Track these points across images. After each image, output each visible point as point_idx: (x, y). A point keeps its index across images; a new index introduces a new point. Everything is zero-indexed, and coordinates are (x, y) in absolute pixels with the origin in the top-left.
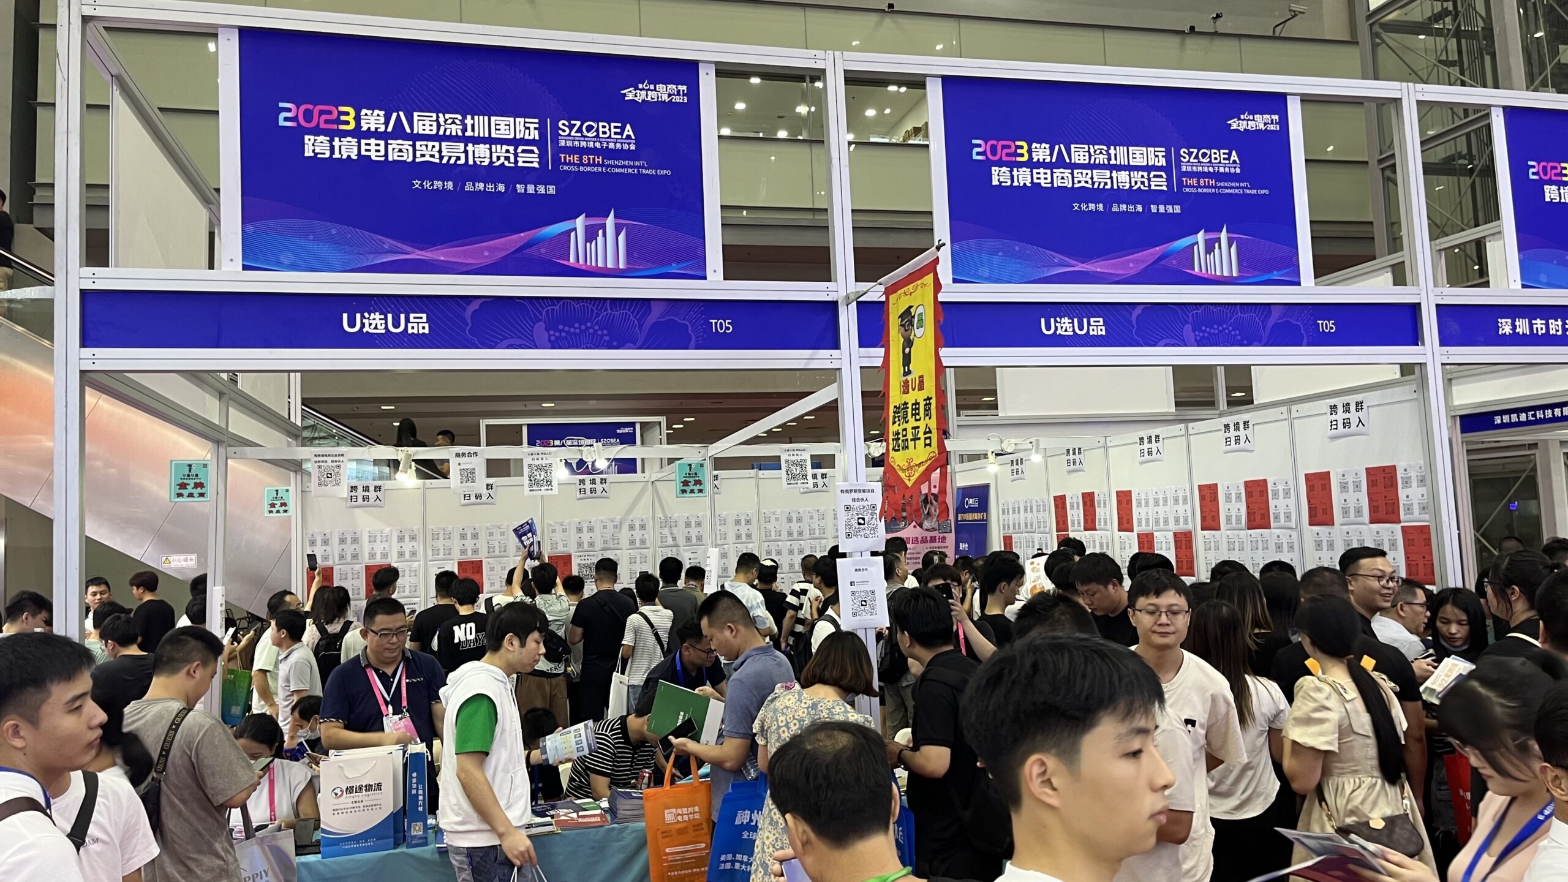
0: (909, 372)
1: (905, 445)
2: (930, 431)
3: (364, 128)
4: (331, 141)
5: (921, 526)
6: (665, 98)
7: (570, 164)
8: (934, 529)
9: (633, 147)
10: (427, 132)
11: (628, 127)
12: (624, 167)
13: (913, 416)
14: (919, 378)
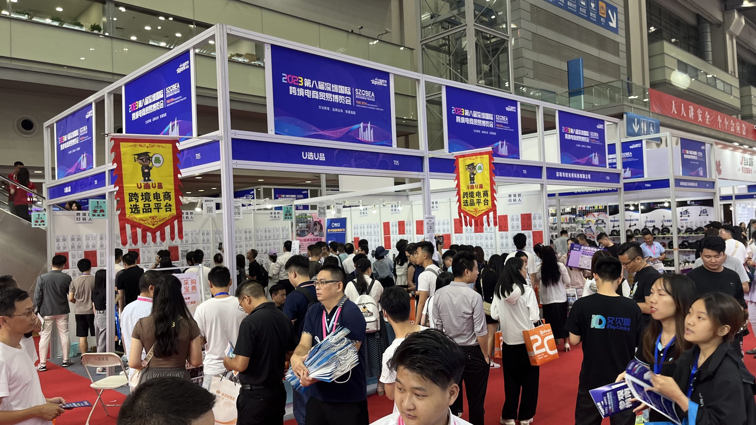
0: (474, 183)
1: (472, 204)
2: (487, 201)
3: (305, 86)
4: (297, 89)
5: (313, 234)
6: (381, 84)
7: (359, 104)
8: (317, 236)
9: (374, 100)
10: (322, 89)
11: (373, 93)
12: (372, 107)
13: (476, 196)
14: (480, 185)
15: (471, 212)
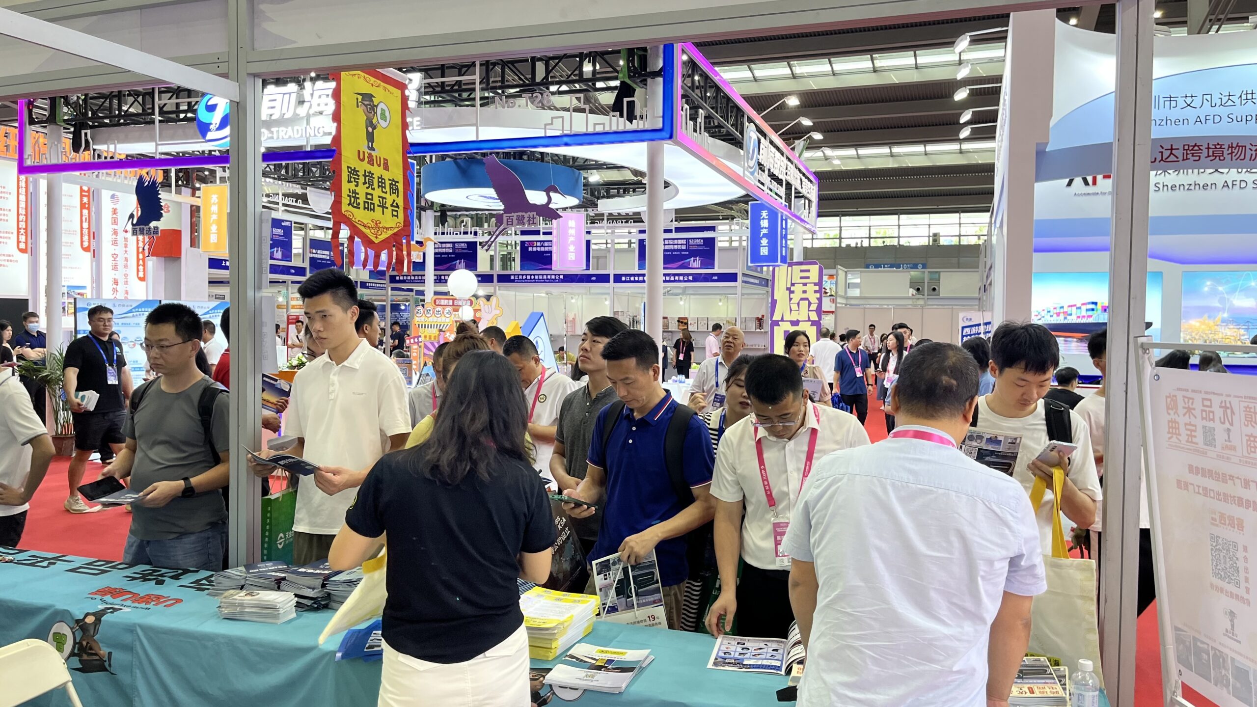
0: (372, 149)
1: (369, 207)
2: (397, 206)
13: (379, 186)
14: (385, 159)
15: (365, 226)
